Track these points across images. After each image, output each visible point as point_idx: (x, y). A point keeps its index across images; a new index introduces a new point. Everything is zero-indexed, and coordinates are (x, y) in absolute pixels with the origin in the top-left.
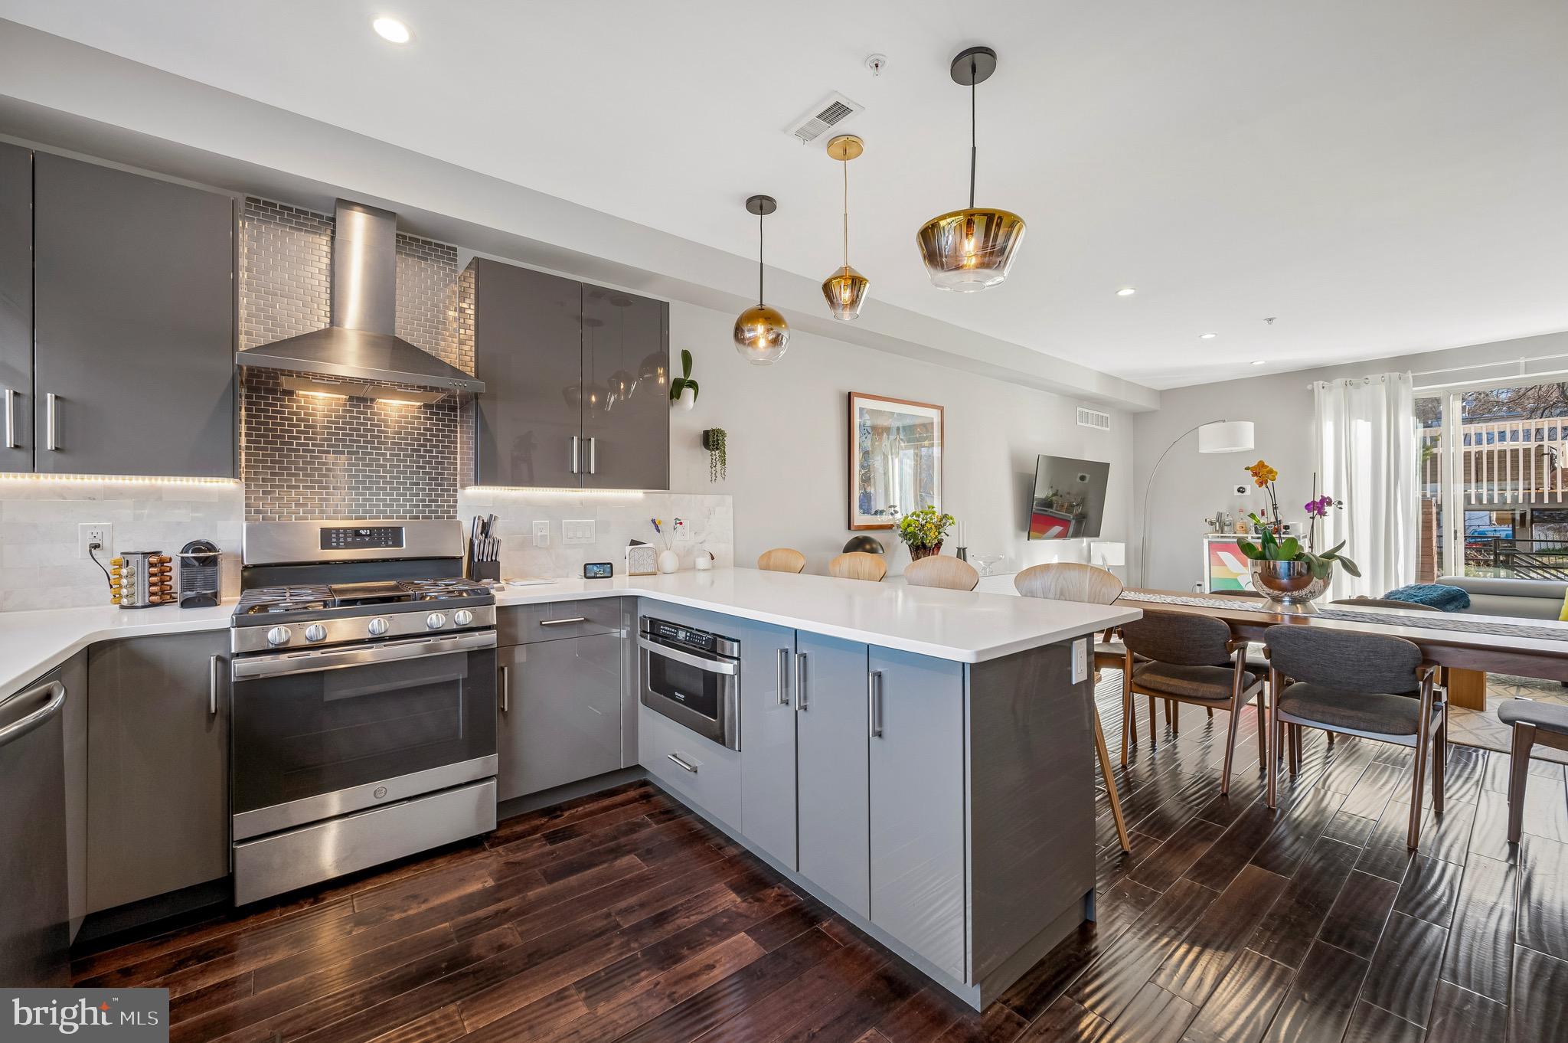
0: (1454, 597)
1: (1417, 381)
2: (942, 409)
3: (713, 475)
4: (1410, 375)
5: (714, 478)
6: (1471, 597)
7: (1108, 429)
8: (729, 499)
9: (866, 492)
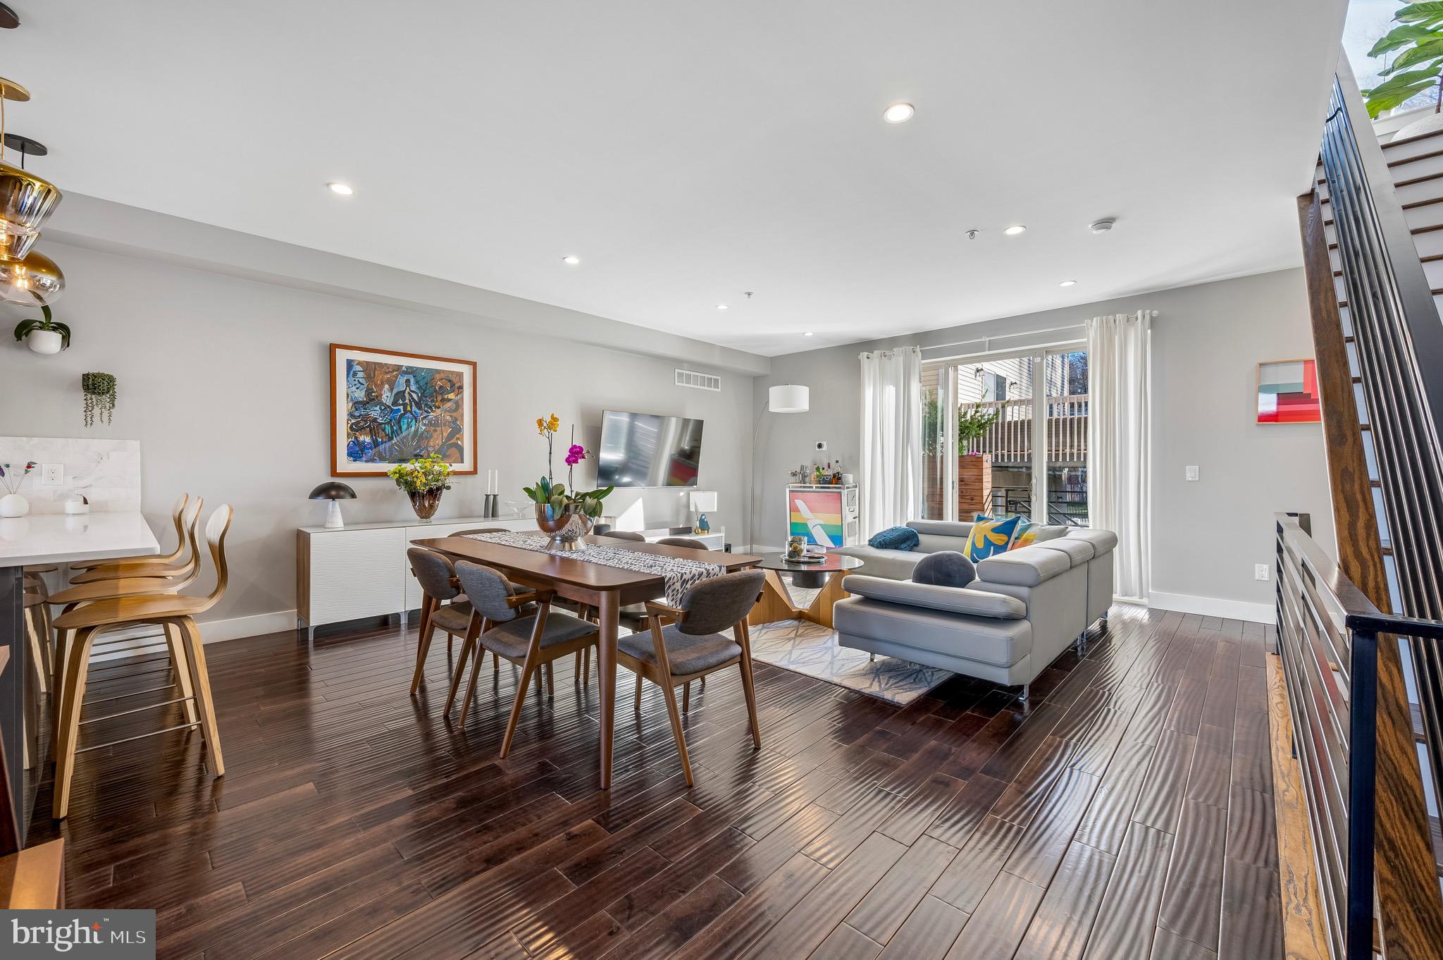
0: (908, 537)
1: (925, 355)
2: (474, 365)
3: (89, 419)
4: (918, 348)
5: (89, 422)
6: (921, 537)
7: (719, 390)
8: (135, 445)
9: (358, 441)
